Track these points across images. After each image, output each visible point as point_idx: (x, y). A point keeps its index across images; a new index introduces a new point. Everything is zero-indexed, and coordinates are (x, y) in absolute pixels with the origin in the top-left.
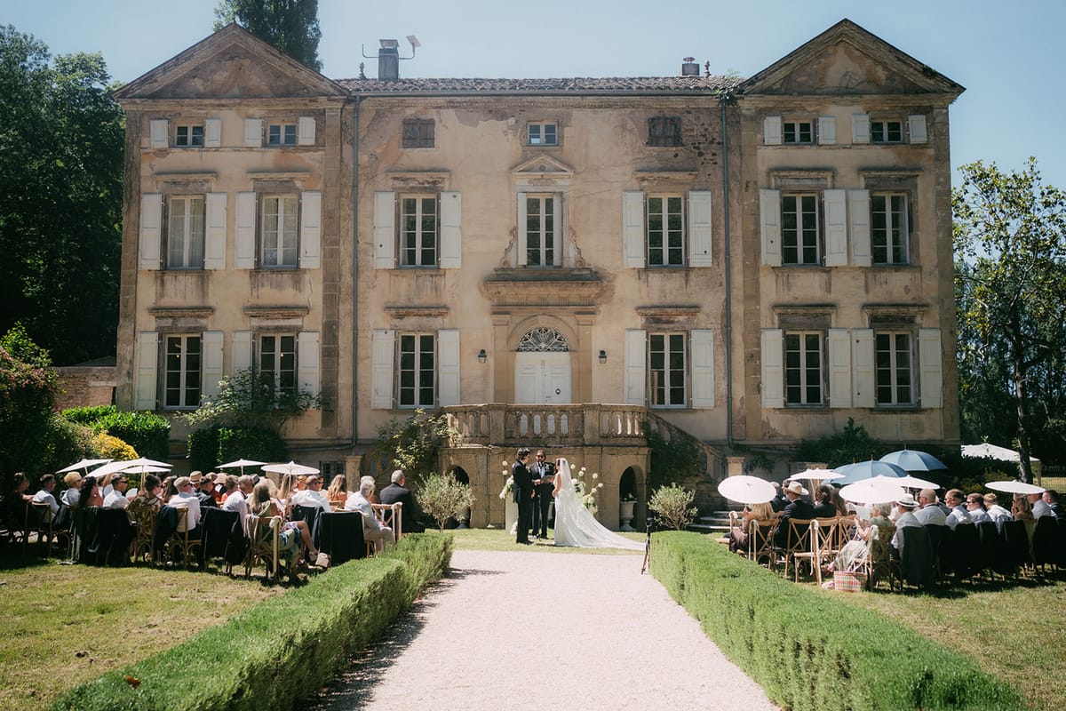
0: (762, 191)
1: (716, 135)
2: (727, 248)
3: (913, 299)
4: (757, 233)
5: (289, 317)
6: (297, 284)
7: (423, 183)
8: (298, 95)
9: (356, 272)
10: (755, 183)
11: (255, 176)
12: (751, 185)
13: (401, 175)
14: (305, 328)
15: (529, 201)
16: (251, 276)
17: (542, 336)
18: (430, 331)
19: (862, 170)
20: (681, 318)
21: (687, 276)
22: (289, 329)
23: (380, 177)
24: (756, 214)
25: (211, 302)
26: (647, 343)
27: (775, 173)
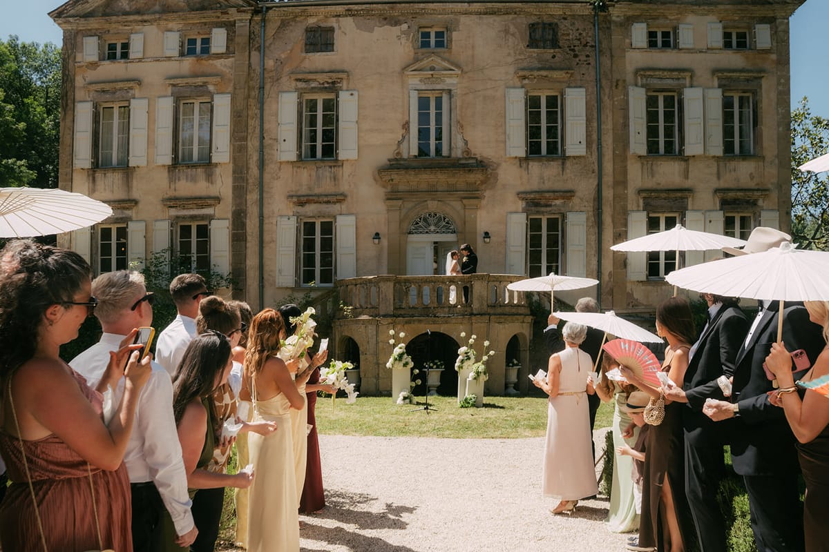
0: (631, 88)
1: (589, 39)
2: (599, 139)
3: (758, 184)
4: (626, 125)
5: (202, 207)
6: (210, 177)
7: (323, 84)
8: (212, 9)
9: (262, 165)
10: (624, 81)
11: (172, 81)
12: (620, 83)
13: (303, 78)
14: (217, 215)
15: (420, 98)
16: (169, 171)
17: (431, 220)
18: (329, 217)
19: (715, 71)
20: (558, 202)
21: (563, 164)
22: (203, 217)
23: (284, 79)
24: (625, 108)
25: (135, 194)
26: (527, 224)
27: (642, 73)
